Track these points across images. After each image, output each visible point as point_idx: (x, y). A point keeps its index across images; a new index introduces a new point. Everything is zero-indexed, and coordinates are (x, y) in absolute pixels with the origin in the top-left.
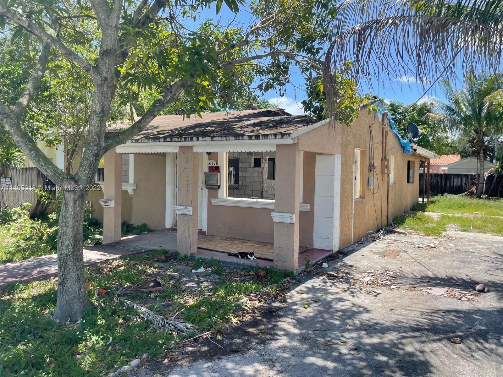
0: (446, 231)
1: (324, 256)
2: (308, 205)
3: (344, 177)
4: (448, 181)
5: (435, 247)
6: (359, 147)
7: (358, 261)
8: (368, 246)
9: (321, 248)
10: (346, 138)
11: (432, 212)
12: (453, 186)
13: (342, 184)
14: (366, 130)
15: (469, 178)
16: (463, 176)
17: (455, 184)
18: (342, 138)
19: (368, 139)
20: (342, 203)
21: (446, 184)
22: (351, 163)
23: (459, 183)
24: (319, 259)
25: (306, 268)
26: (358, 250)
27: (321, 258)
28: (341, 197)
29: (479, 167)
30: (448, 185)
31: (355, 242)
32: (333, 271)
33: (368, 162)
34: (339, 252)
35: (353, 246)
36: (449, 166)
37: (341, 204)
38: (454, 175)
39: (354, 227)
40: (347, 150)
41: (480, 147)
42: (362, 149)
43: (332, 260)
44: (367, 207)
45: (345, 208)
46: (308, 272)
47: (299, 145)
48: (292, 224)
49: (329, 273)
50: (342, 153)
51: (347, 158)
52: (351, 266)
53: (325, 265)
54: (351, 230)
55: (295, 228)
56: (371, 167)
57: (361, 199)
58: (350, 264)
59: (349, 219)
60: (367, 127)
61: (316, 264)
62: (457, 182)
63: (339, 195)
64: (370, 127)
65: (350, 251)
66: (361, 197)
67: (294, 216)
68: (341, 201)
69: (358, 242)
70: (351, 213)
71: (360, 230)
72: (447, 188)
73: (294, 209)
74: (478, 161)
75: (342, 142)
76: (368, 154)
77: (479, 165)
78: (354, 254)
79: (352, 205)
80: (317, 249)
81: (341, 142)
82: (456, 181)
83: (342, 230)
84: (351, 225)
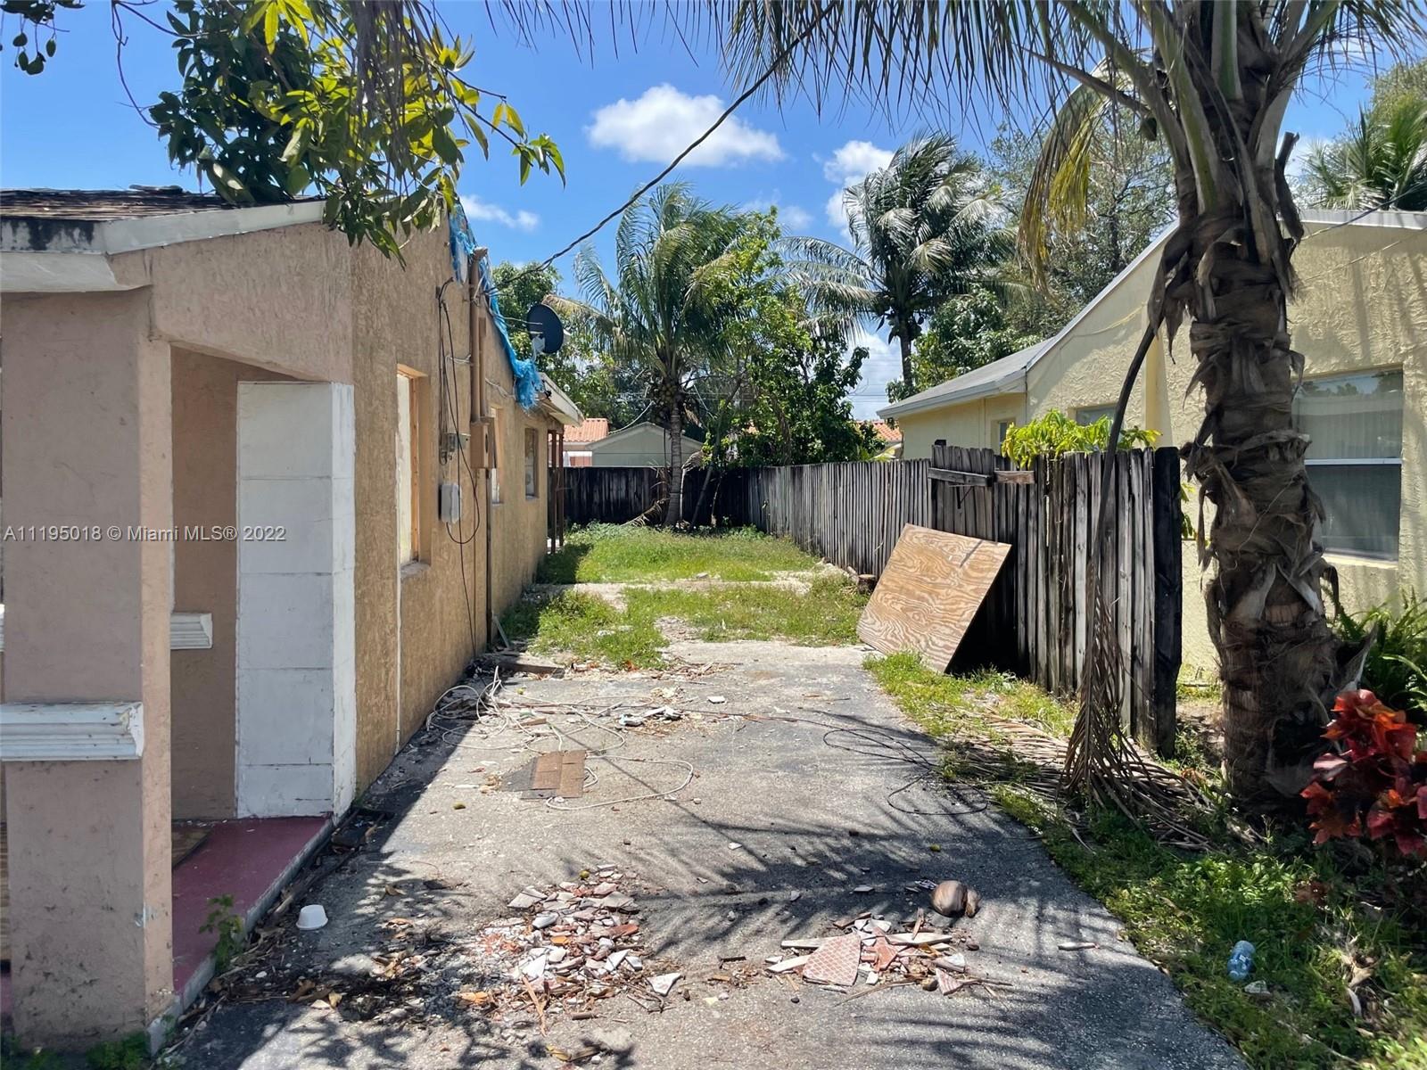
0: (667, 644)
1: (298, 859)
2: (206, 621)
3: (366, 482)
4: (596, 488)
5: (679, 718)
6: (410, 365)
7: (449, 847)
8: (459, 750)
9: (274, 814)
10: (367, 318)
11: (596, 582)
12: (608, 501)
13: (359, 514)
14: (428, 300)
15: (646, 478)
16: (630, 475)
17: (613, 495)
18: (355, 316)
19: (434, 337)
20: (363, 595)
21: (590, 496)
22: (386, 425)
23: (623, 494)
24: (276, 884)
25: (220, 968)
26: (430, 779)
27: (284, 874)
28: (357, 569)
29: (669, 450)
30: (596, 498)
31: (406, 738)
32: (355, 950)
33: (436, 425)
34: (357, 811)
35: (402, 760)
36: (595, 447)
37: (359, 599)
38: (611, 470)
39: (404, 683)
40: (372, 371)
41: (672, 396)
42: (418, 374)
43: (339, 869)
44: (439, 592)
45: (373, 615)
46: (231, 998)
47: (158, 304)
48: (127, 768)
49: (339, 965)
50: (355, 381)
51: (376, 403)
52: (432, 886)
53: (313, 916)
54: (395, 698)
55: (147, 784)
56: (447, 442)
57: (418, 566)
58: (421, 872)
59: (387, 654)
60: (430, 290)
61: (265, 919)
62: (617, 490)
63: (351, 563)
64: (439, 293)
65: (398, 792)
66: (415, 559)
67: (136, 721)
68: (357, 587)
69: (415, 737)
70: (393, 631)
71: (419, 690)
72: (595, 508)
73: (137, 673)
74: (668, 436)
75: (355, 328)
76: (437, 393)
77: (669, 443)
78: (419, 805)
79: (395, 597)
80: (254, 821)
81: (350, 330)
82: (614, 486)
83: (363, 708)
84: (394, 678)
